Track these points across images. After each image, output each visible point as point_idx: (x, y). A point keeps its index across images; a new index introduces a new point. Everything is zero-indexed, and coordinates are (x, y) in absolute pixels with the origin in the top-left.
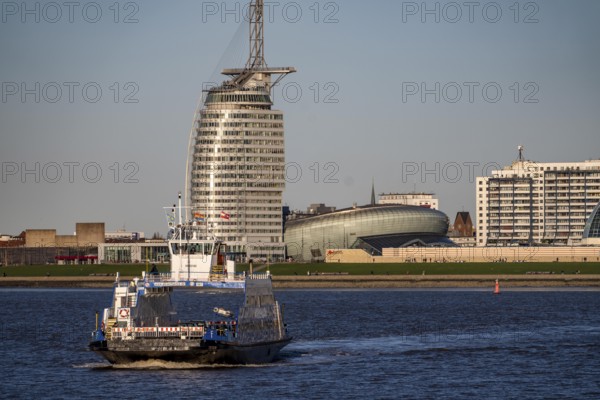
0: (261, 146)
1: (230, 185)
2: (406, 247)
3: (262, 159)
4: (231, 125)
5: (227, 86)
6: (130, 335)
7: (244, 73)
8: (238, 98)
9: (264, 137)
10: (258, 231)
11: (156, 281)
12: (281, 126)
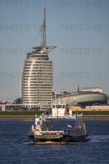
0: (45, 72)
1: (35, 85)
2: (94, 106)
3: (46, 77)
4: (35, 65)
5: (34, 52)
6: (41, 133)
7: (39, 48)
8: (38, 56)
9: (46, 69)
10: (44, 100)
11: (48, 117)
12: (52, 65)
